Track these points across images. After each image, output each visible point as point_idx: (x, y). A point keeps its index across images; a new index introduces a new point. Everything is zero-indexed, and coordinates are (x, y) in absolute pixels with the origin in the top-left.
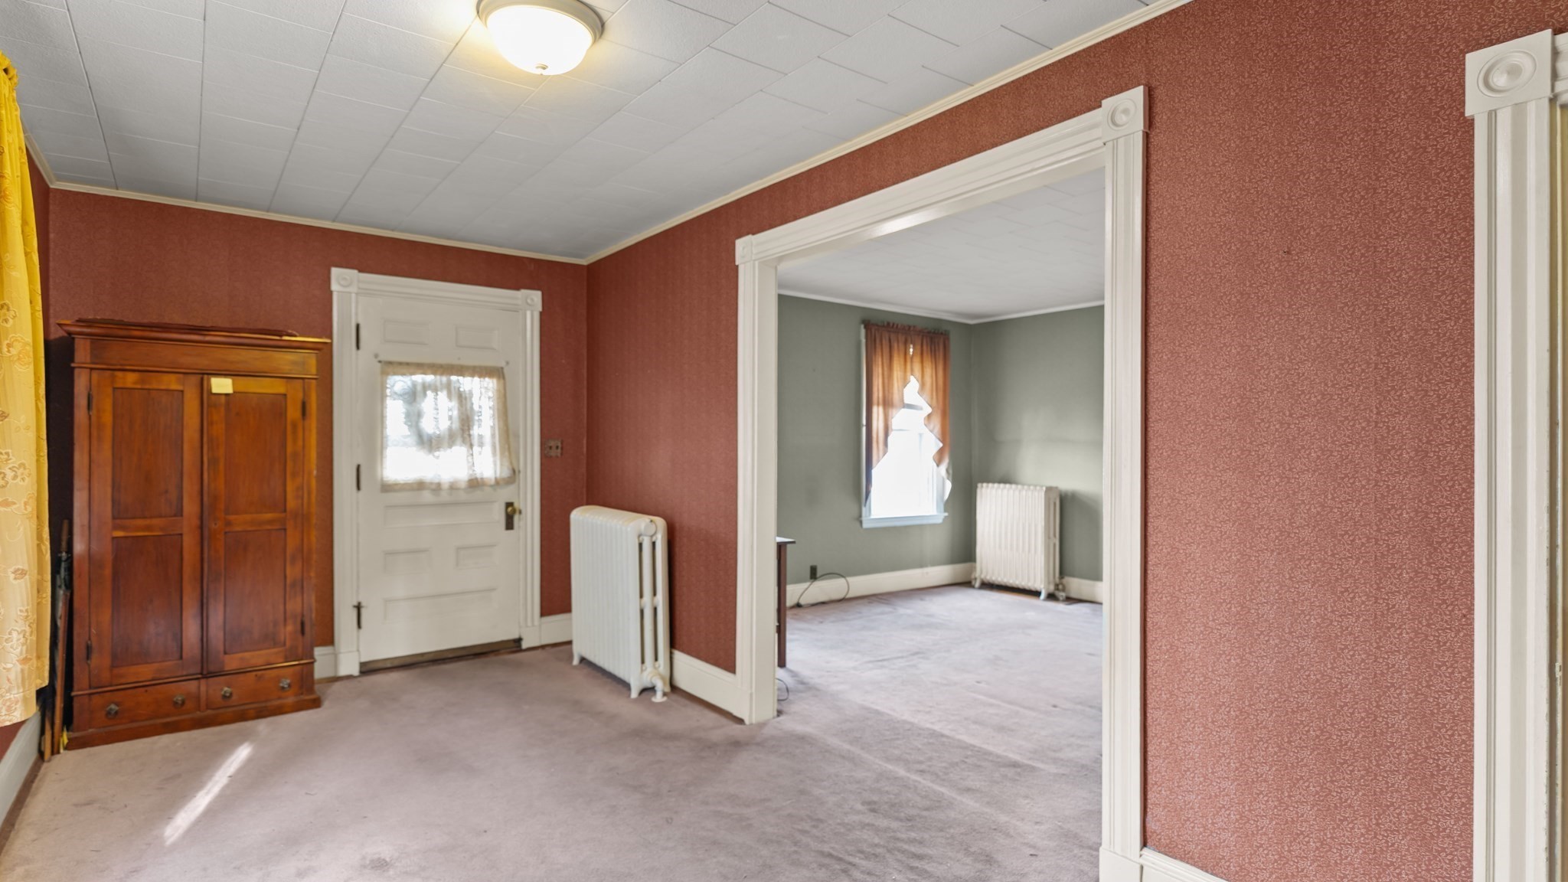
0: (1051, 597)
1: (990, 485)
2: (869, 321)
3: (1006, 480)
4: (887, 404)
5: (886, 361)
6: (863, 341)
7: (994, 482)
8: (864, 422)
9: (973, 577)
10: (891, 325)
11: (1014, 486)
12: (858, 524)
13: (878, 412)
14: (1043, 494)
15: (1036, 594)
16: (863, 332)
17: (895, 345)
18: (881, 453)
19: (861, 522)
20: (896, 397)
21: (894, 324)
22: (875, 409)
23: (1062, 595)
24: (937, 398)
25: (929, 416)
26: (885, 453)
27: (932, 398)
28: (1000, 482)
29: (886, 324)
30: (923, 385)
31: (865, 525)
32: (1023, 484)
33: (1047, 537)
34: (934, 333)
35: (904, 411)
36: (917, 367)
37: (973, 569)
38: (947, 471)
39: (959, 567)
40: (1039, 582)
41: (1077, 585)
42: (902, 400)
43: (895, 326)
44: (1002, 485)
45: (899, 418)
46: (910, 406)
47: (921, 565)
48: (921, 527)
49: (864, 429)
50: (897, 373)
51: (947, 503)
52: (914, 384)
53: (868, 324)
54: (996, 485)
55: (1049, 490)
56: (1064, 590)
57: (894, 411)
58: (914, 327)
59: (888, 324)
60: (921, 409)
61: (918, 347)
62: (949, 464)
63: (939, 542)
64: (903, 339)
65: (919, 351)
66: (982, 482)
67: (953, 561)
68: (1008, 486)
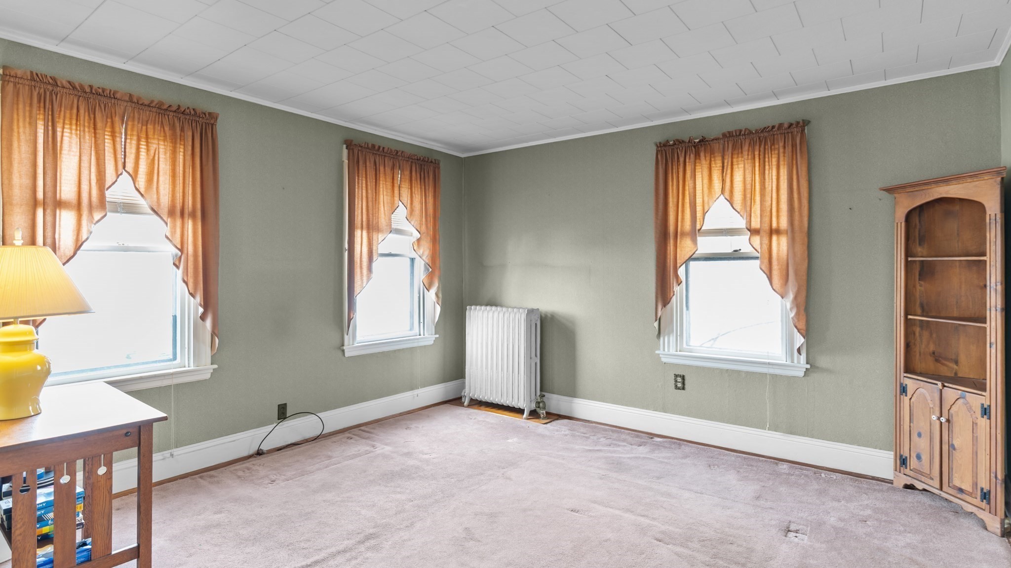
0: (534, 414)
1: (478, 307)
2: (352, 141)
3: (492, 303)
4: (372, 227)
5: (371, 184)
6: (346, 161)
7: (481, 305)
8: (346, 246)
9: (463, 394)
10: (377, 148)
11: (499, 308)
12: (340, 353)
13: (360, 237)
14: (524, 316)
15: (520, 411)
16: (345, 152)
17: (382, 169)
18: (365, 278)
19: (343, 351)
20: (383, 221)
21: (379, 147)
22: (358, 233)
23: (542, 412)
24: (427, 224)
25: (419, 240)
26: (369, 279)
27: (421, 224)
28: (487, 305)
29: (370, 146)
30: (412, 211)
31: (347, 355)
32: (507, 307)
33: (529, 357)
34: (423, 160)
35: (391, 236)
36: (405, 193)
37: (463, 386)
38: (437, 294)
39: (451, 385)
40: (521, 402)
41: (556, 402)
42: (389, 224)
43: (381, 149)
44: (488, 308)
45: (386, 242)
46: (399, 232)
47: (412, 388)
48: (412, 349)
49: (346, 254)
50: (384, 197)
51: (437, 326)
52: (402, 211)
53: (349, 145)
54: (483, 308)
55: (531, 312)
56: (544, 408)
57: (381, 237)
58: (402, 152)
59: (373, 146)
60: (411, 235)
61: (407, 173)
62: (438, 287)
63: (431, 363)
64: (391, 164)
65: (408, 177)
66: (471, 305)
67: (444, 380)
68: (494, 308)
